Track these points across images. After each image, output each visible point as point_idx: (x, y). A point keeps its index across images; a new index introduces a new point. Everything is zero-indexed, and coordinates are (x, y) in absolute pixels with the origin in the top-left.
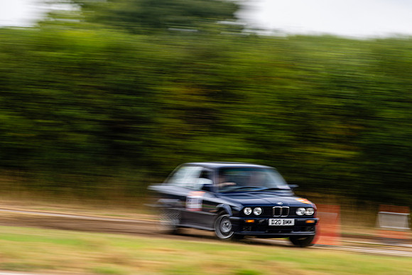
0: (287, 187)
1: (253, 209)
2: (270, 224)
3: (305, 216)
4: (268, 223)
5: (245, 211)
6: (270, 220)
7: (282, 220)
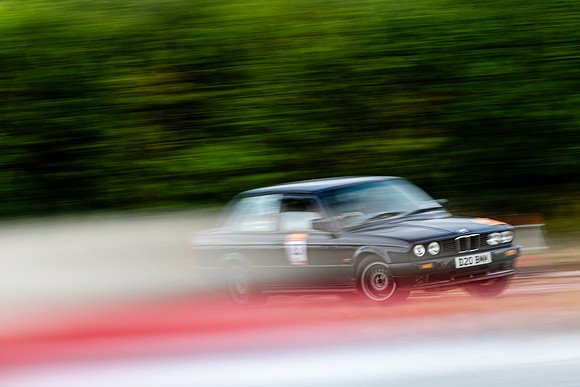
0: (434, 204)
1: (426, 246)
2: (458, 266)
3: (501, 245)
4: (455, 266)
5: (416, 251)
6: (457, 259)
7: (473, 256)
